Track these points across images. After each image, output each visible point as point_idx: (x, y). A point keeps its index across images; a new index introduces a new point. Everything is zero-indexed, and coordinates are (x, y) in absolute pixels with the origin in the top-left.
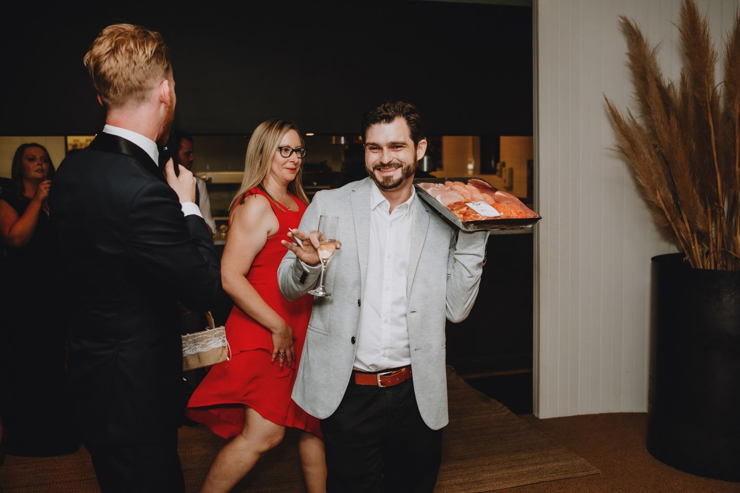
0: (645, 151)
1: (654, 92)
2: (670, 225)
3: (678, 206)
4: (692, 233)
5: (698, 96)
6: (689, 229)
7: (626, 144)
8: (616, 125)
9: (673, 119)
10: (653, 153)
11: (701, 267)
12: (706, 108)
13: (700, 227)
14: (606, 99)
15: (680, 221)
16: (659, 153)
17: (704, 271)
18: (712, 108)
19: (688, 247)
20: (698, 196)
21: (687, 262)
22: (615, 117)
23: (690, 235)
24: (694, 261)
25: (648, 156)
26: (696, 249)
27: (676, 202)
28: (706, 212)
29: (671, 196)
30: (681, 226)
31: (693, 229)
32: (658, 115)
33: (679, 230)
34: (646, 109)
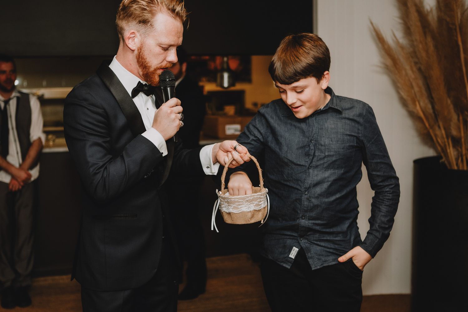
0: (408, 67)
1: (414, 15)
2: (429, 132)
3: (436, 115)
4: (447, 137)
5: (448, 19)
6: (445, 136)
7: (389, 62)
8: (380, 45)
9: (429, 39)
10: (415, 69)
11: (456, 168)
12: (456, 29)
13: (454, 132)
14: (372, 23)
15: (437, 128)
16: (419, 70)
17: (458, 171)
18: (461, 29)
19: (444, 150)
20: (451, 107)
21: (443, 163)
22: (379, 39)
23: (446, 140)
24: (449, 163)
25: (410, 72)
26: (452, 152)
27: (434, 112)
28: (459, 120)
29: (430, 106)
30: (438, 132)
31: (449, 135)
32: (417, 36)
33: (436, 135)
34: (408, 31)
